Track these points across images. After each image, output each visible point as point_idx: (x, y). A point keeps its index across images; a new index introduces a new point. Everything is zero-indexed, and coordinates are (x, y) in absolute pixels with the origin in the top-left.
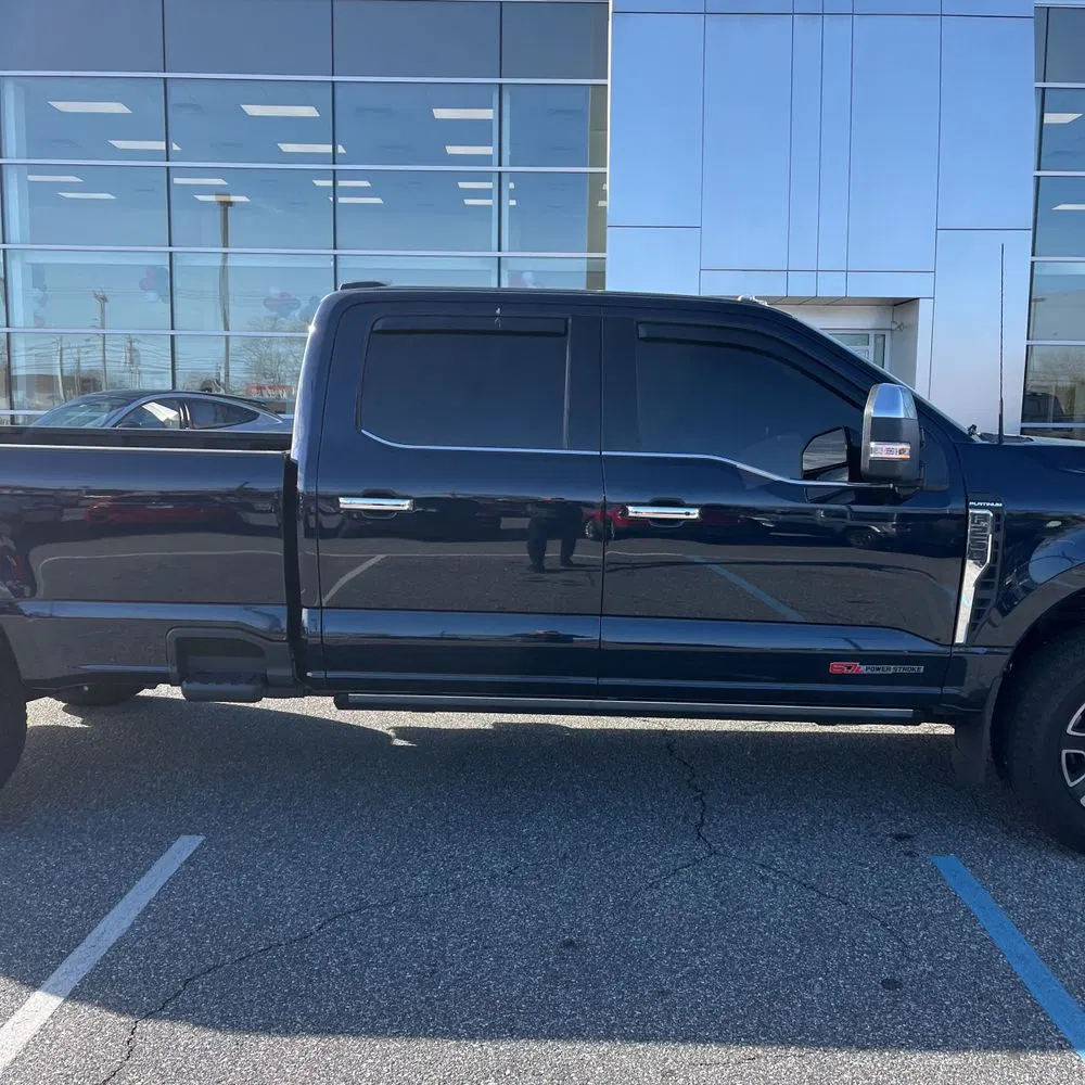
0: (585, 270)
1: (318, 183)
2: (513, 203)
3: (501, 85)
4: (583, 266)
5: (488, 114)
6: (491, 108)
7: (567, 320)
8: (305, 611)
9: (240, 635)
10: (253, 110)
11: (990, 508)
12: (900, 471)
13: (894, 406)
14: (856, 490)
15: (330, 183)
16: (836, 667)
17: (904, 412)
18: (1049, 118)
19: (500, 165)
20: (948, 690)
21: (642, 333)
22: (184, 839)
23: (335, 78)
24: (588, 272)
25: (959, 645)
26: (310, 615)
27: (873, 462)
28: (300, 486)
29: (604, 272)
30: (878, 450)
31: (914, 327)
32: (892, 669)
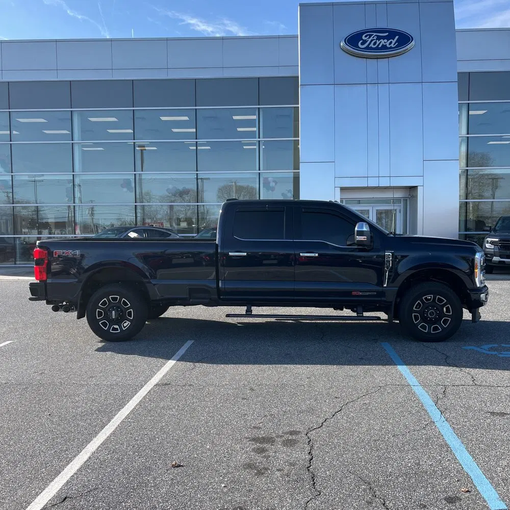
0: (293, 176)
1: (191, 148)
2: (264, 147)
3: (259, 108)
4: (292, 175)
5: (254, 117)
6: (255, 115)
7: (284, 208)
8: (220, 281)
9: (204, 287)
10: (163, 118)
11: (390, 252)
12: (365, 243)
13: (362, 227)
14: (359, 248)
15: (195, 148)
16: (354, 293)
17: (365, 228)
18: (471, 113)
19: (259, 138)
20: (383, 299)
21: (303, 210)
22: (189, 341)
23: (197, 108)
24: (294, 177)
25: (385, 287)
26: (222, 283)
27: (358, 241)
28: (219, 251)
29: (299, 177)
30: (359, 238)
31: (416, 197)
32: (368, 294)
